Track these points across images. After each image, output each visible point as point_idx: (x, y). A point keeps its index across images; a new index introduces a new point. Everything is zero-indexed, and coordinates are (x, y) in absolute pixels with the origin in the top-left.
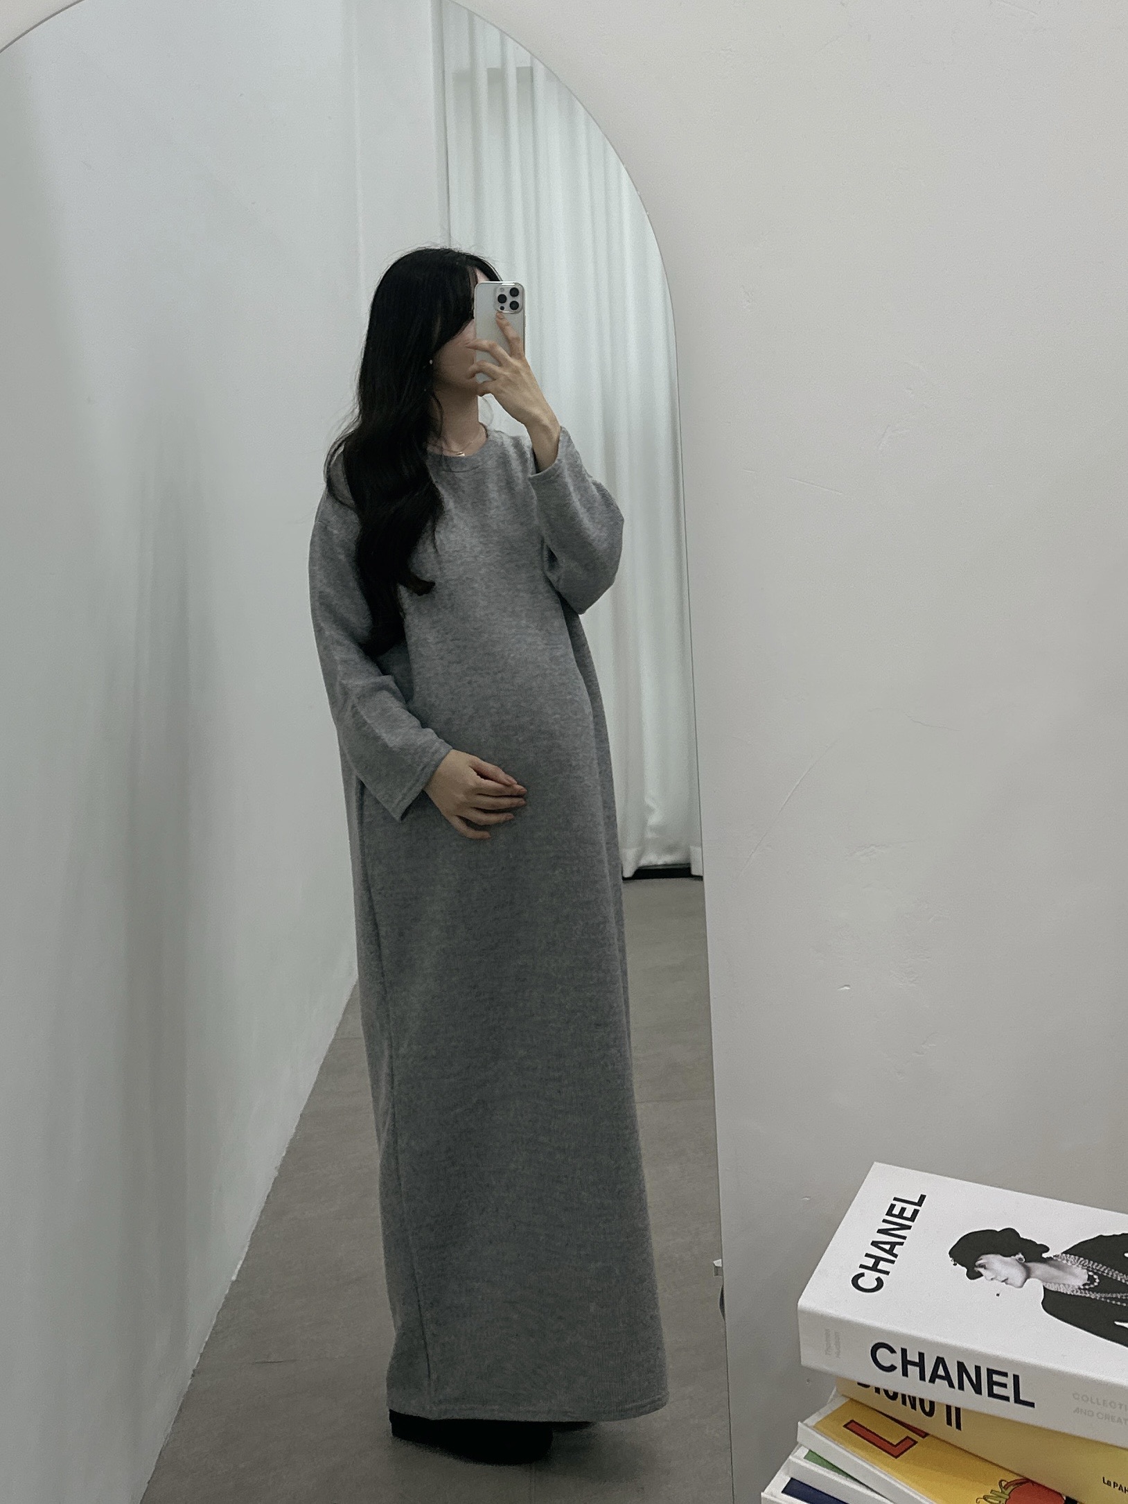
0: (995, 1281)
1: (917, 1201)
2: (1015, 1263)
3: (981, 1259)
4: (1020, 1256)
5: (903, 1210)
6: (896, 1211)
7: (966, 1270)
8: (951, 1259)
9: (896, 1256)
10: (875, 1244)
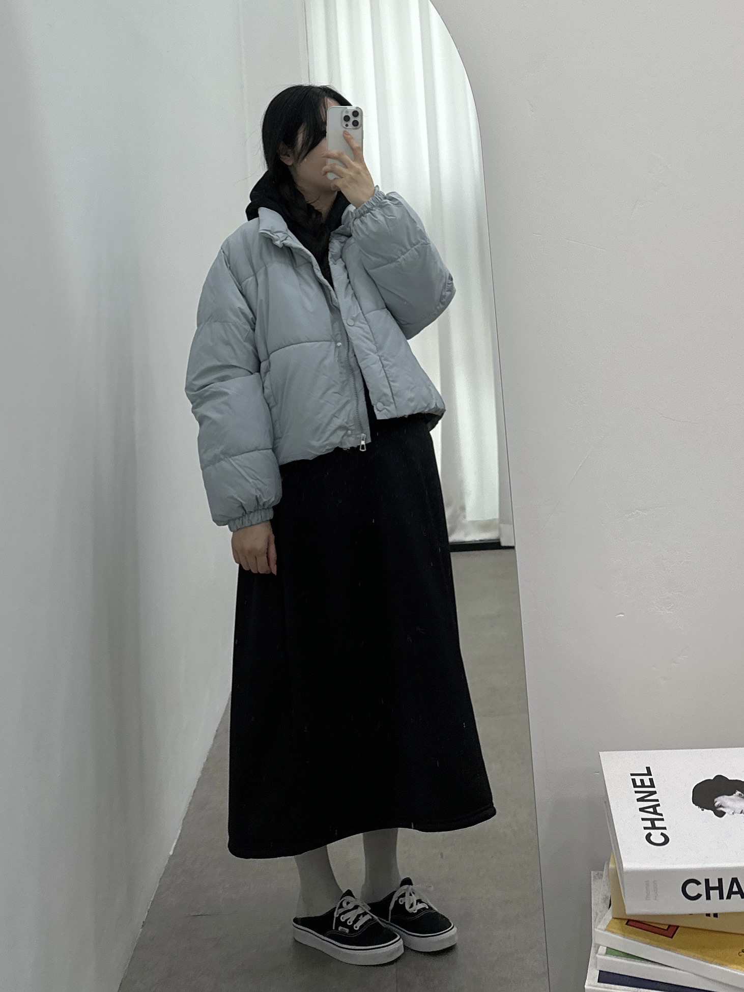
0: (735, 814)
1: (646, 772)
2: (739, 798)
3: (716, 802)
4: (738, 793)
5: (642, 781)
6: (639, 783)
7: (711, 812)
8: (697, 807)
9: (661, 815)
10: (642, 810)
